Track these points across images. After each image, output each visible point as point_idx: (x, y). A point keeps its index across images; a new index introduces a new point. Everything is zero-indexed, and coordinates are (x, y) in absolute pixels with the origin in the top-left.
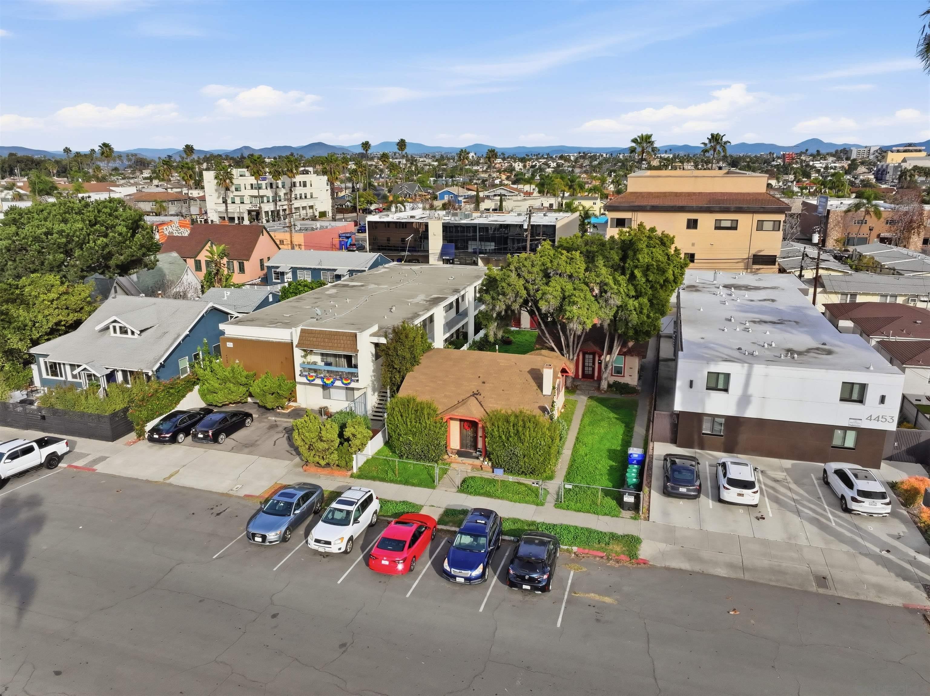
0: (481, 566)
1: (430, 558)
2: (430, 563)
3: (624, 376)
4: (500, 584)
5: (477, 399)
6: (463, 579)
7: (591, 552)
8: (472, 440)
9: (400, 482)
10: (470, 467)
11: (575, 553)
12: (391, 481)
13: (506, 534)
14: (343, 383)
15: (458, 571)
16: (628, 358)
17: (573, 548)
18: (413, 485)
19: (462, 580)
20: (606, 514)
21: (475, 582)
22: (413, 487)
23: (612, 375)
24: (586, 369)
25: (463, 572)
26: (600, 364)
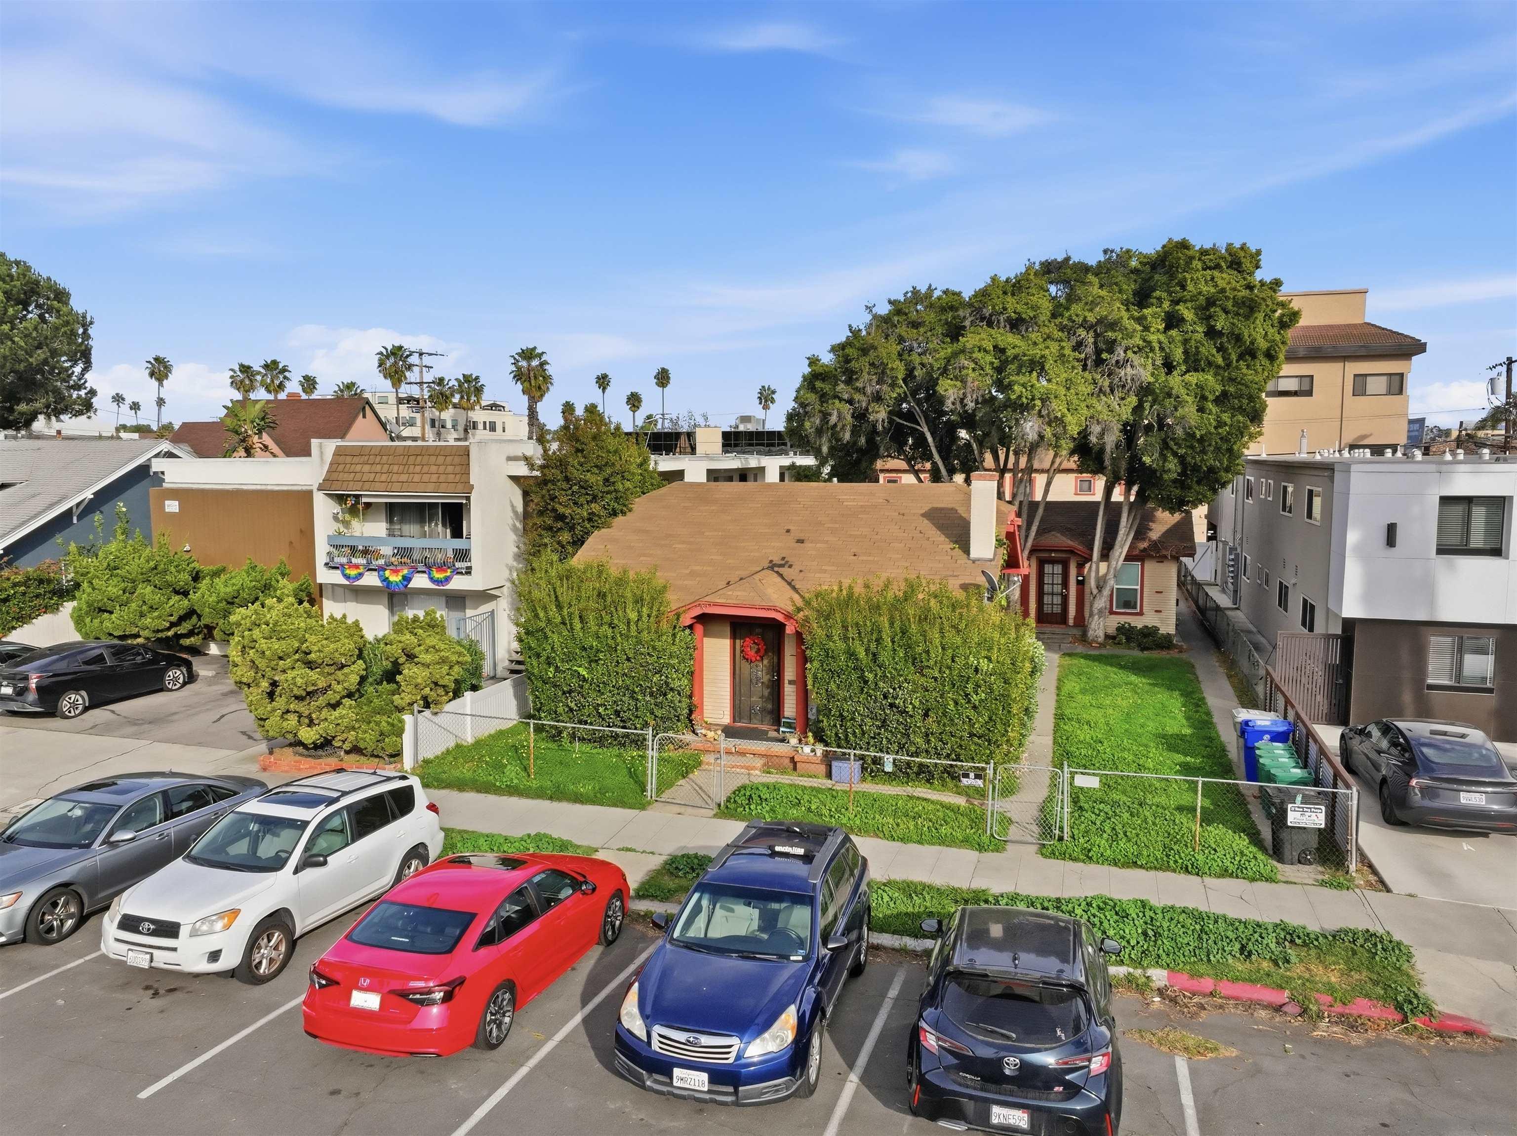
0: (789, 1018)
1: (584, 1002)
2: (578, 1018)
3: (1141, 614)
4: (876, 1107)
5: (781, 576)
6: (704, 1076)
7: (1226, 988)
8: (766, 692)
9: (539, 794)
10: (759, 762)
11: (1161, 992)
12: (513, 791)
13: (883, 927)
14: (432, 579)
15: (681, 1036)
16: (1150, 566)
17: (1150, 972)
18: (578, 799)
19: (699, 1081)
20: (1225, 873)
21: (761, 1094)
22: (578, 806)
23: (1112, 612)
24: (1047, 599)
25: (705, 1040)
26: (1081, 584)
